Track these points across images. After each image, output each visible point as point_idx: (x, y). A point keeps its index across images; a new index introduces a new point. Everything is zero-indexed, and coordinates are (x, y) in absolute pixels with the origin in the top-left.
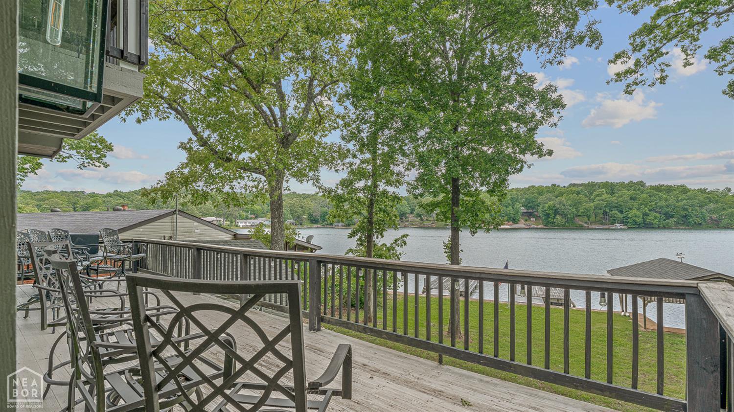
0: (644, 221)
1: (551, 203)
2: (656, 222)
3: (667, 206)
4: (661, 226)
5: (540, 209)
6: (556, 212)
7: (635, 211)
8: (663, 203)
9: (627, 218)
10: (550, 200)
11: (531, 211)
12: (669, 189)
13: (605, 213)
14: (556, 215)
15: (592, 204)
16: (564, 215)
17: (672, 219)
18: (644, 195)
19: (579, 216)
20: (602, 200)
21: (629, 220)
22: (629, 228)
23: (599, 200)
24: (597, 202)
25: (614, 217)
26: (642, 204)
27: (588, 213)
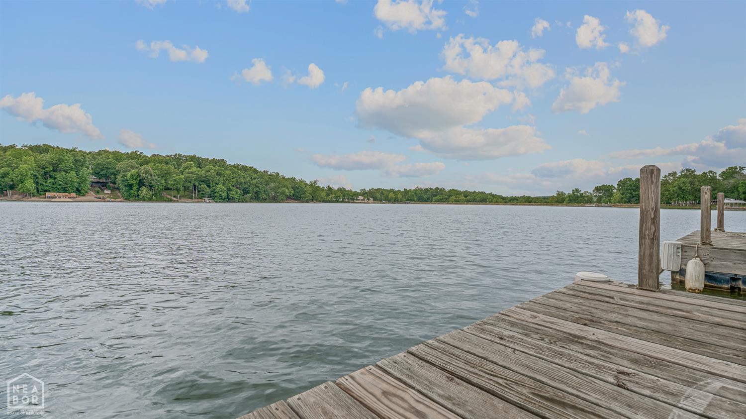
0: (228, 195)
1: (135, 171)
2: (237, 196)
3: (245, 183)
4: (241, 200)
5: (119, 178)
6: (141, 183)
7: (221, 186)
8: (242, 180)
9: (214, 192)
10: (133, 167)
11: (105, 181)
12: (245, 169)
13: (195, 186)
14: (140, 187)
15: (182, 176)
16: (151, 187)
17: (248, 195)
18: (228, 172)
19: (168, 189)
20: (192, 173)
21: (216, 194)
22: (216, 202)
23: (188, 173)
24: (187, 175)
25: (203, 191)
26: (226, 180)
27: (179, 186)
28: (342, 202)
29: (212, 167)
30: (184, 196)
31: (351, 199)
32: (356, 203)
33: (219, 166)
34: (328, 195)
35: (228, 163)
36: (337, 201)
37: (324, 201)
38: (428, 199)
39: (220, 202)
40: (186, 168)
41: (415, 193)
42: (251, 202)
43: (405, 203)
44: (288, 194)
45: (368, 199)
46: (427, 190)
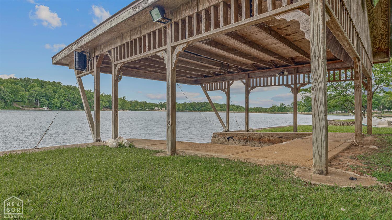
0: (61, 106)
2: (68, 107)
3: (74, 98)
4: (70, 109)
7: (56, 99)
8: (72, 96)
9: (51, 104)
12: (74, 89)
13: (37, 100)
15: (27, 93)
17: (76, 106)
18: (62, 90)
19: (18, 101)
20: (35, 91)
21: (52, 105)
22: (52, 110)
23: (32, 91)
24: (31, 92)
25: (43, 103)
26: (60, 96)
27: (24, 99)
28: (145, 110)
29: (51, 87)
30: (29, 106)
31: (150, 109)
32: (153, 111)
33: (56, 87)
34: (135, 106)
35: (63, 85)
36: (141, 110)
37: (132, 110)
38: (199, 109)
39: (55, 110)
40: (32, 87)
41: (191, 105)
42: (78, 110)
43: (185, 111)
44: (105, 105)
45: (161, 109)
46: (199, 103)
